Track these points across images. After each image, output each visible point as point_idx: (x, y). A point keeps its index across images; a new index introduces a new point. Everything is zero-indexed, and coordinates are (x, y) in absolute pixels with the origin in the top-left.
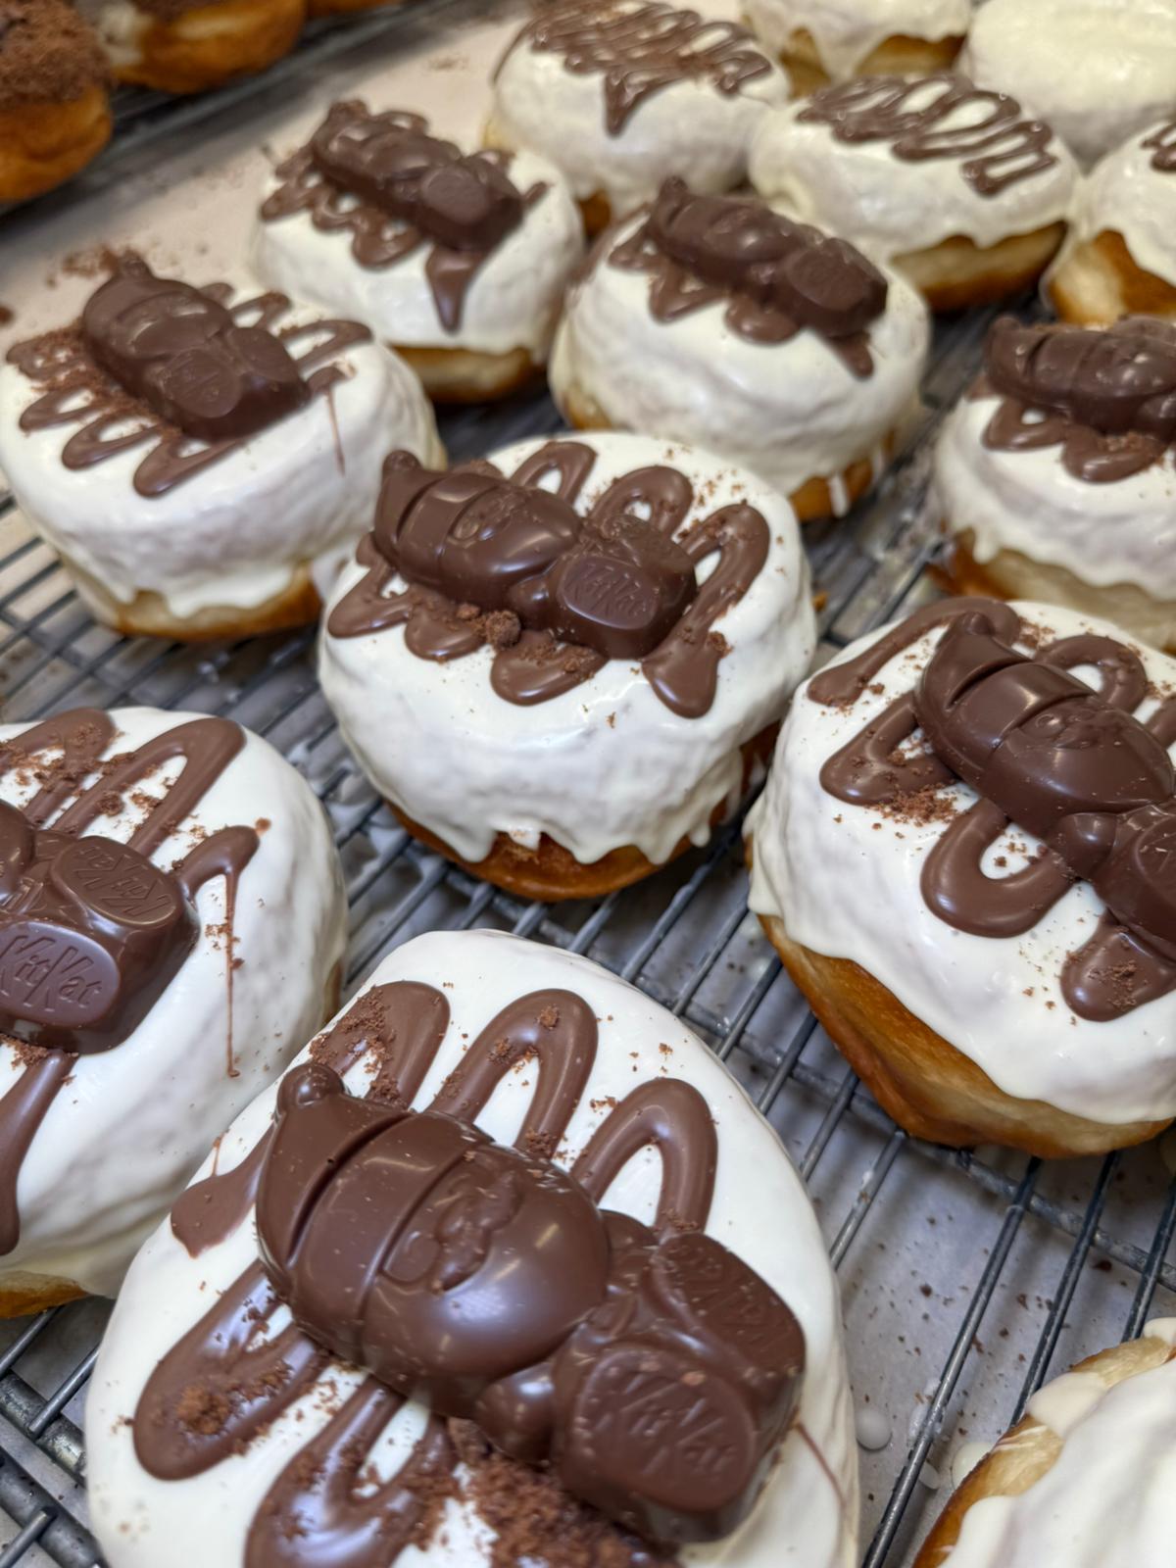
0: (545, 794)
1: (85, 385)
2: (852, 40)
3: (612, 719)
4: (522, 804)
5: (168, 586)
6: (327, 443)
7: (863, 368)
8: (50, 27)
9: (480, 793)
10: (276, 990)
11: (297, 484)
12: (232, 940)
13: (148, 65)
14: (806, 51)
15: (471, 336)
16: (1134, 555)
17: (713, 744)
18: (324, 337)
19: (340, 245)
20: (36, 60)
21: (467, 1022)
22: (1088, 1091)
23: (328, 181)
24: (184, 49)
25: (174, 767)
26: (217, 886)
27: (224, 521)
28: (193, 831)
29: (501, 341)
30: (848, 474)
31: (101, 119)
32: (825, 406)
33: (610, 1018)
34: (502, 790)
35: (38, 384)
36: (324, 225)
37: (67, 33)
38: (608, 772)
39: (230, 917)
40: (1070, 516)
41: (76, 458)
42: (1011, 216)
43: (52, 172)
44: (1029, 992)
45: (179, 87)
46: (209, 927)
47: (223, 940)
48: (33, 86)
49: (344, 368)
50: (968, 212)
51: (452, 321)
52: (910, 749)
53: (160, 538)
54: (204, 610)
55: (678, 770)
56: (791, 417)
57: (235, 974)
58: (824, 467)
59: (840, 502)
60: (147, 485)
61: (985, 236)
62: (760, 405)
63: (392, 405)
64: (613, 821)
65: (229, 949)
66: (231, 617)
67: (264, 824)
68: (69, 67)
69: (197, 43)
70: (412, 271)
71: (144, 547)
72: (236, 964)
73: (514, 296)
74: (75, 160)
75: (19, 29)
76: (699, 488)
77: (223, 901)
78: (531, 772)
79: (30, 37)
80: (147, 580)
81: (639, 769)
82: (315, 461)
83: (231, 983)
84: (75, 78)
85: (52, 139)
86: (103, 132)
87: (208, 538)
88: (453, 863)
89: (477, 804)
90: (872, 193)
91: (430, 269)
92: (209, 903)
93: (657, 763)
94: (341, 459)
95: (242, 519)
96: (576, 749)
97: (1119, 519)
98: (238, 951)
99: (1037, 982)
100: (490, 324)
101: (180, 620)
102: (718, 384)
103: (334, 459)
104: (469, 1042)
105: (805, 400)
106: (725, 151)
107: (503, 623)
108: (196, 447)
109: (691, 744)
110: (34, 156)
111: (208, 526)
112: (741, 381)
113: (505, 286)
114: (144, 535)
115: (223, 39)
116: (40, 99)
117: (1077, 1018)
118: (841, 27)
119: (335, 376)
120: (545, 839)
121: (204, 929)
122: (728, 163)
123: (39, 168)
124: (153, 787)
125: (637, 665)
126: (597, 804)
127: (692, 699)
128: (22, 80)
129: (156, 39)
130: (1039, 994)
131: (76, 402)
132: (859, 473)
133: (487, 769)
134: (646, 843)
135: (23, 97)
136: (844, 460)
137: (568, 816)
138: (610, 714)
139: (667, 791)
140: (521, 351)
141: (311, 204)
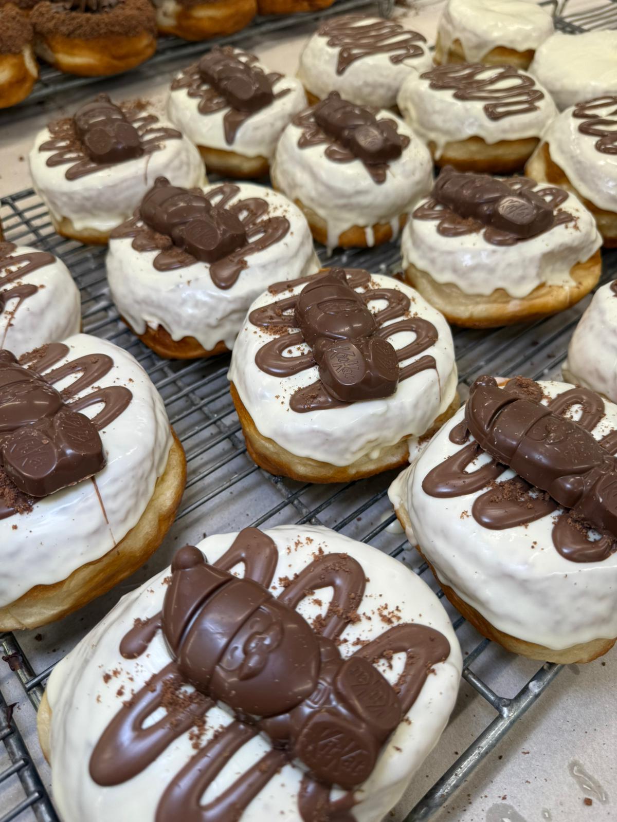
0: (159, 307)
1: (68, 139)
2: (479, 46)
3: (189, 282)
4: (152, 310)
5: (72, 216)
6: (141, 172)
7: (380, 179)
8: (132, 5)
9: (138, 302)
10: (26, 341)
11: (125, 185)
12: (12, 317)
13: (179, 27)
14: (458, 50)
15: (237, 147)
16: (455, 270)
17: (230, 302)
18: (161, 134)
19: (194, 103)
20: (121, 18)
21: (71, 357)
22: (285, 436)
23: (201, 78)
24: (192, 22)
25: (24, 264)
26: (16, 300)
27: (94, 193)
28: (18, 283)
29: (251, 152)
30: (375, 227)
31: (148, 46)
32: (359, 193)
33: (117, 367)
34: (146, 302)
35: (53, 136)
36: (191, 95)
37: (139, 9)
38: (184, 302)
39: (15, 310)
40: (431, 249)
41: (51, 163)
42: (504, 131)
43: (121, 65)
44: (277, 397)
45: (191, 38)
46: (7, 311)
47: (9, 317)
48: (117, 28)
49: (162, 146)
50: (481, 126)
51: (230, 139)
52: (289, 312)
53: (70, 196)
54: (86, 229)
55: (213, 309)
56: (341, 194)
57: (9, 328)
58: (361, 222)
59: (370, 239)
60: (71, 176)
61: (491, 139)
62: (329, 187)
63: (176, 163)
64: (184, 323)
65: (10, 320)
66: (96, 234)
67: (42, 286)
68: (134, 22)
69: (200, 19)
70: (218, 118)
71: (65, 199)
72: (10, 325)
73: (259, 134)
74: (134, 62)
75: (121, 5)
76: (271, 209)
77: (15, 305)
78: (154, 297)
79: (123, 9)
80: (66, 212)
81: (197, 304)
82: (135, 177)
83: (6, 330)
84: (136, 27)
85: (123, 51)
86: (150, 51)
87: (87, 199)
88: (129, 330)
89: (137, 307)
90: (439, 112)
91: (226, 119)
92: (10, 305)
93: (204, 304)
94: (146, 179)
95: (100, 193)
96: (172, 291)
97: (450, 253)
98: (13, 322)
99: (282, 394)
100: (247, 143)
101: (78, 232)
102: (314, 176)
103: (143, 178)
104: (66, 363)
105: (348, 188)
106: (389, 88)
107: (163, 240)
108: (93, 165)
109: (220, 300)
110: (114, 57)
111: (86, 194)
112: (323, 175)
113: (256, 128)
114: (64, 194)
115: (211, 19)
116: (119, 34)
117: (290, 410)
118: (474, 40)
119: (158, 148)
120: (160, 326)
121: (5, 311)
122: (390, 94)
123: (115, 62)
124: (14, 268)
125: (208, 265)
126: (179, 315)
127: (225, 284)
128: (113, 25)
129: (183, 16)
130: (281, 399)
131: (63, 144)
132: (383, 230)
133: (141, 293)
134: (200, 338)
135: (112, 32)
136: (373, 221)
137: (168, 318)
138: (189, 280)
139: (207, 317)
140: (259, 157)
141: (189, 85)
